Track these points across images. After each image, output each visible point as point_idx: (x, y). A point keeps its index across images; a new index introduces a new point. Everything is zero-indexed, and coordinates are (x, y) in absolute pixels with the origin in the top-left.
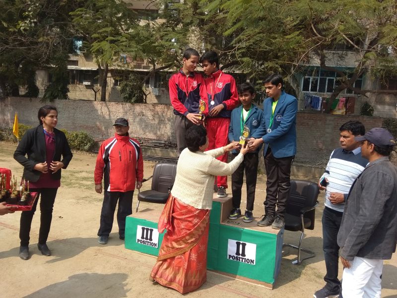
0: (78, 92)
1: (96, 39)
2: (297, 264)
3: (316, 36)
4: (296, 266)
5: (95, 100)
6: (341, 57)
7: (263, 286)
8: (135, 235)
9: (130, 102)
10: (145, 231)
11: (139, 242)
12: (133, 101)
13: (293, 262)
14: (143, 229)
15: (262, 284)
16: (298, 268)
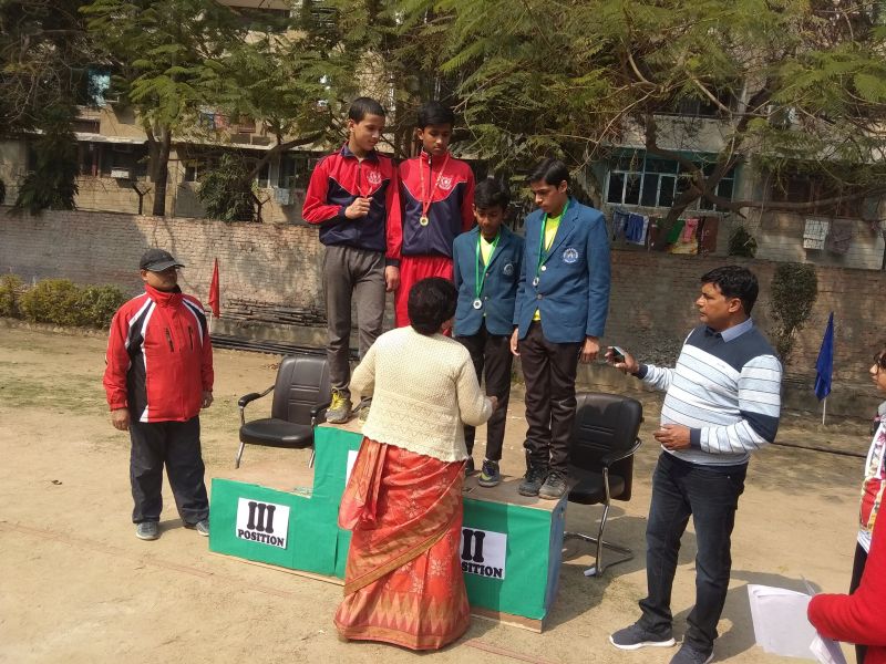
0: (99, 194)
1: (141, 71)
2: (594, 575)
3: (639, 80)
4: (592, 581)
5: (140, 213)
6: (691, 131)
7: (521, 626)
8: (234, 519)
9: (221, 219)
10: (257, 510)
11: (243, 536)
12: (228, 216)
13: (587, 573)
14: (252, 506)
15: (518, 622)
16: (595, 584)
